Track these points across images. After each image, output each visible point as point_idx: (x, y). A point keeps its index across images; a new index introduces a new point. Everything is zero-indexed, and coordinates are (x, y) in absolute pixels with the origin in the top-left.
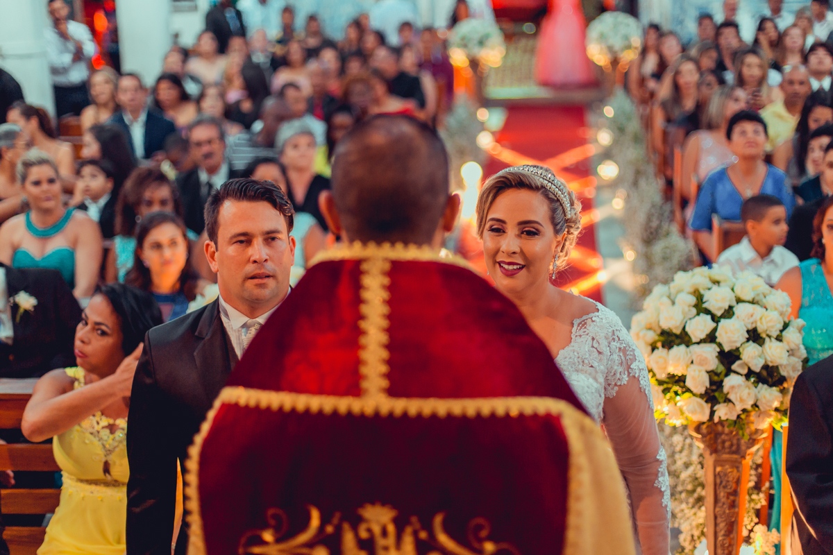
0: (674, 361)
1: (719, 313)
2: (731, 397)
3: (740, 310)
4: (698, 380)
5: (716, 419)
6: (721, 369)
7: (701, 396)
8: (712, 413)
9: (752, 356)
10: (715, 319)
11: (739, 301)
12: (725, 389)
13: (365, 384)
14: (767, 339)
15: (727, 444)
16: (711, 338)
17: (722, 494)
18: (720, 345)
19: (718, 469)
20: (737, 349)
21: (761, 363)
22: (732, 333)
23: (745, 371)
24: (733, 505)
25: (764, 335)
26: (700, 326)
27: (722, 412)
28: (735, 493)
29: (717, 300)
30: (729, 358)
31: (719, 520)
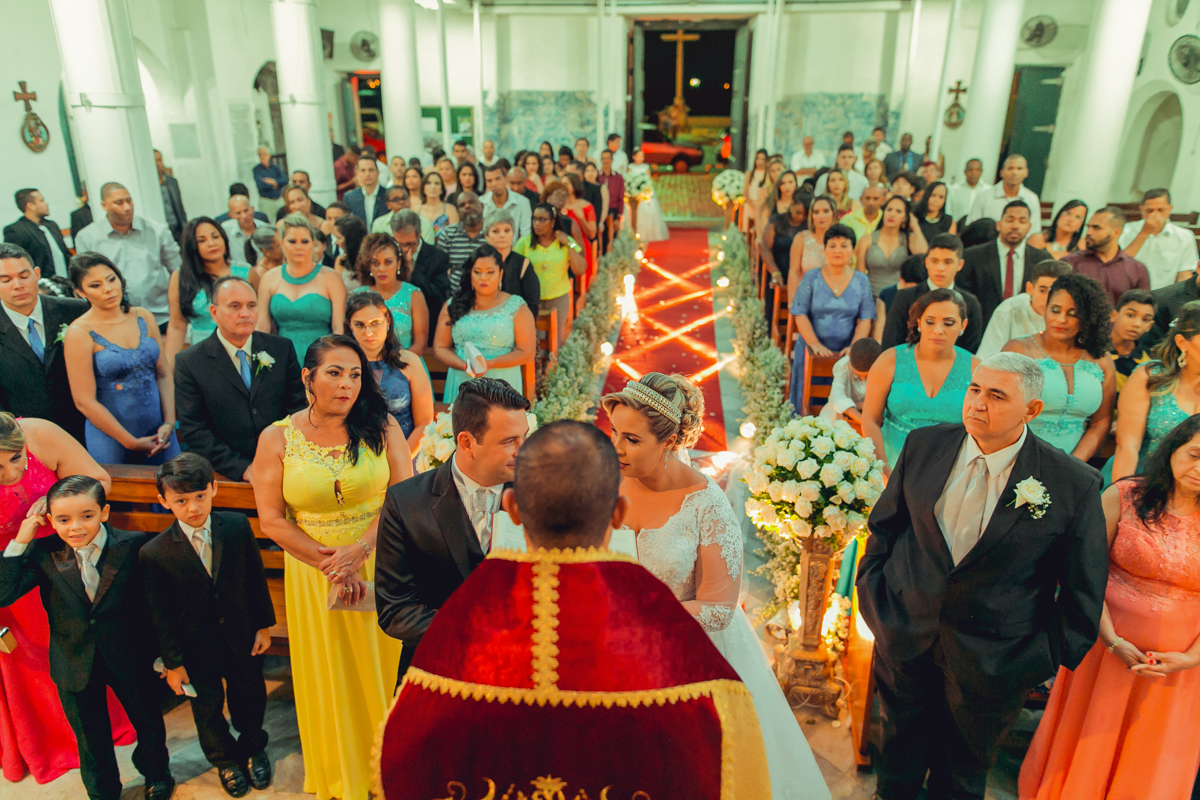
0: (787, 491)
1: (822, 458)
2: (828, 521)
3: (838, 455)
4: (804, 508)
5: (815, 536)
6: (822, 500)
7: (806, 520)
8: (813, 531)
9: (846, 492)
10: (820, 463)
11: (838, 449)
12: (824, 517)
13: (536, 677)
14: (857, 479)
15: (820, 547)
16: (816, 477)
17: (813, 581)
18: (821, 482)
19: (812, 564)
20: (835, 487)
21: (852, 497)
22: (831, 474)
23: (840, 502)
24: (821, 589)
25: (855, 476)
26: (807, 468)
27: (820, 531)
28: (823, 581)
29: (821, 447)
30: (828, 493)
31: (810, 598)
